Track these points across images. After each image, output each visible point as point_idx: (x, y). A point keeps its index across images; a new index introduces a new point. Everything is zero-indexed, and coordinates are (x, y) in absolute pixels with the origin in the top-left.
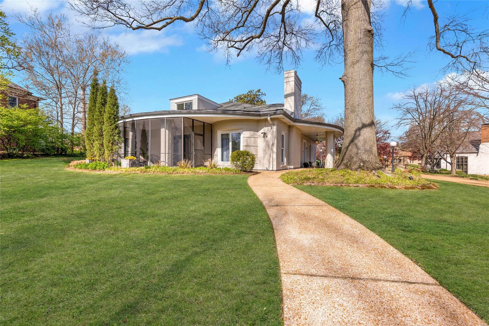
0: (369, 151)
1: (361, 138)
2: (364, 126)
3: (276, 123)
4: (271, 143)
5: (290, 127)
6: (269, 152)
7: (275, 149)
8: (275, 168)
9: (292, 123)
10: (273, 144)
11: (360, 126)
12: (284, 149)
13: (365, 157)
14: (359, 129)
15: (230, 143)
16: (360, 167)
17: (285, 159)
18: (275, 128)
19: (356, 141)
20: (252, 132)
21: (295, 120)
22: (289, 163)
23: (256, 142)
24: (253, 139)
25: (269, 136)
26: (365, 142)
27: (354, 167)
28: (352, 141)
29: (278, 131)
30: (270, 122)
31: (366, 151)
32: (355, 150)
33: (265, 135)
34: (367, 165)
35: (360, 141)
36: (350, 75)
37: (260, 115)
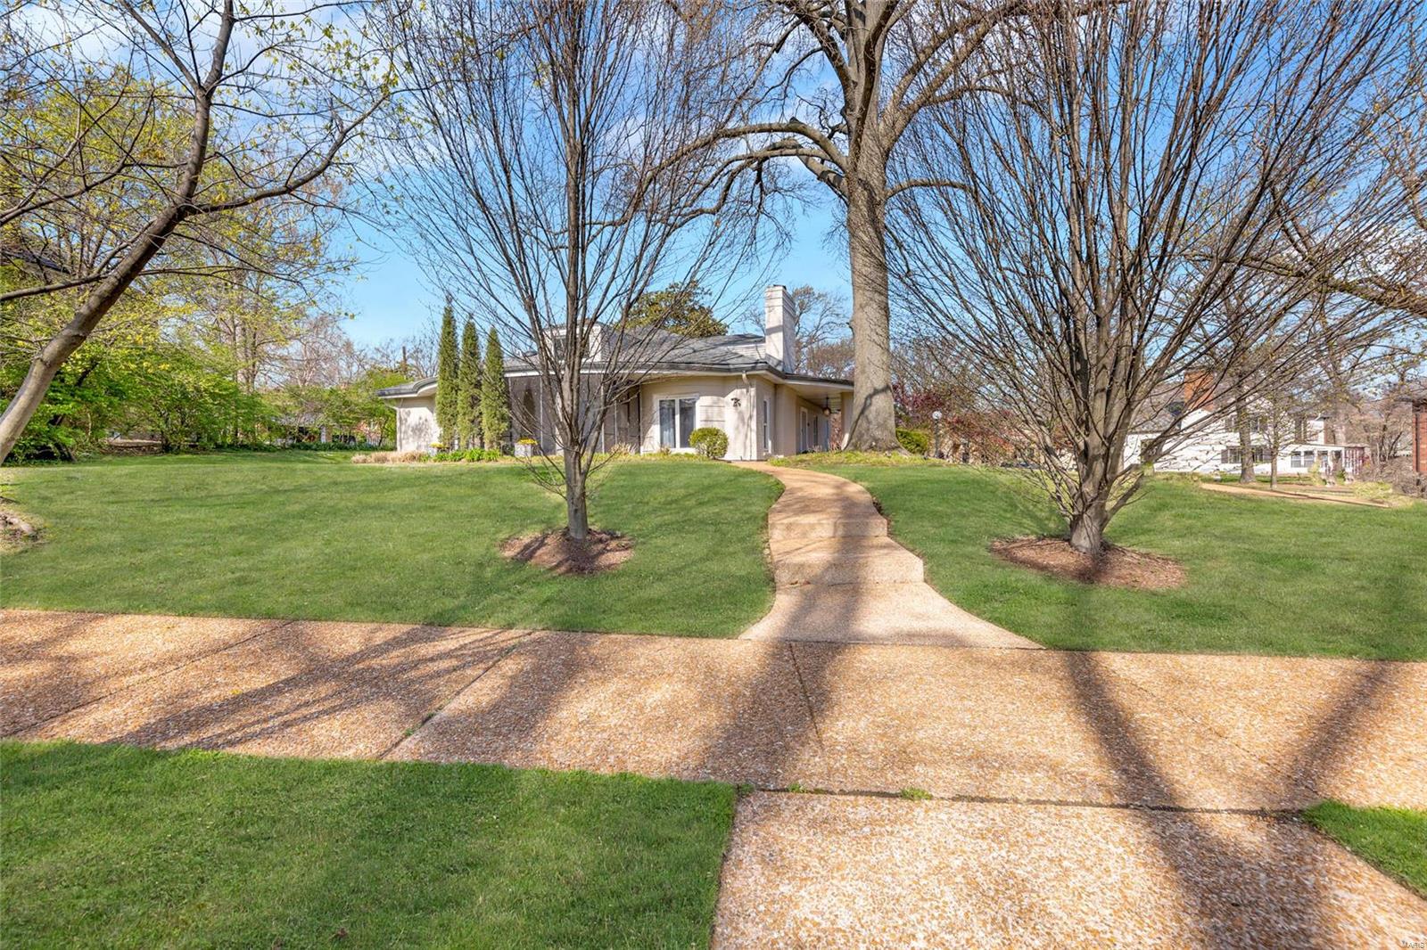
0: (882, 426)
1: (873, 408)
2: (876, 392)
3: (755, 382)
4: (746, 416)
5: (776, 386)
6: (743, 430)
7: (754, 425)
8: (755, 457)
9: (781, 381)
10: (751, 417)
11: (872, 391)
12: (768, 425)
13: (878, 434)
14: (871, 396)
15: (677, 417)
16: (871, 447)
17: (770, 443)
18: (753, 391)
19: (867, 413)
20: (715, 398)
21: (785, 376)
22: (776, 450)
23: (720, 414)
24: (716, 409)
25: (744, 403)
26: (878, 414)
27: (864, 448)
28: (862, 412)
29: (758, 395)
30: (746, 381)
31: (879, 425)
32: (865, 425)
33: (736, 401)
34: (880, 444)
35: (871, 413)
36: (858, 321)
37: (729, 370)
